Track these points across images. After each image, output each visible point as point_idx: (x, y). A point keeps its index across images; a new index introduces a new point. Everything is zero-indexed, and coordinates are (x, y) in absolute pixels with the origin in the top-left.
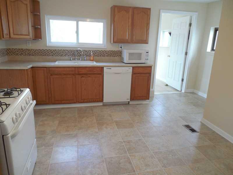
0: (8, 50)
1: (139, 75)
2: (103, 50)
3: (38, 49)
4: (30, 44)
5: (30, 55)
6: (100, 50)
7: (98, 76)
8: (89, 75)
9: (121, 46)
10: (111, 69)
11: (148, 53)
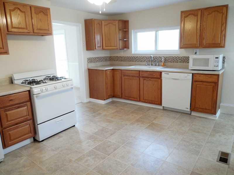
0: (111, 57)
1: (201, 83)
2: (176, 56)
3: (127, 56)
4: (122, 53)
5: (122, 61)
6: (174, 56)
7: (157, 80)
8: (150, 79)
9: (196, 51)
10: (168, 74)
11: (218, 58)
